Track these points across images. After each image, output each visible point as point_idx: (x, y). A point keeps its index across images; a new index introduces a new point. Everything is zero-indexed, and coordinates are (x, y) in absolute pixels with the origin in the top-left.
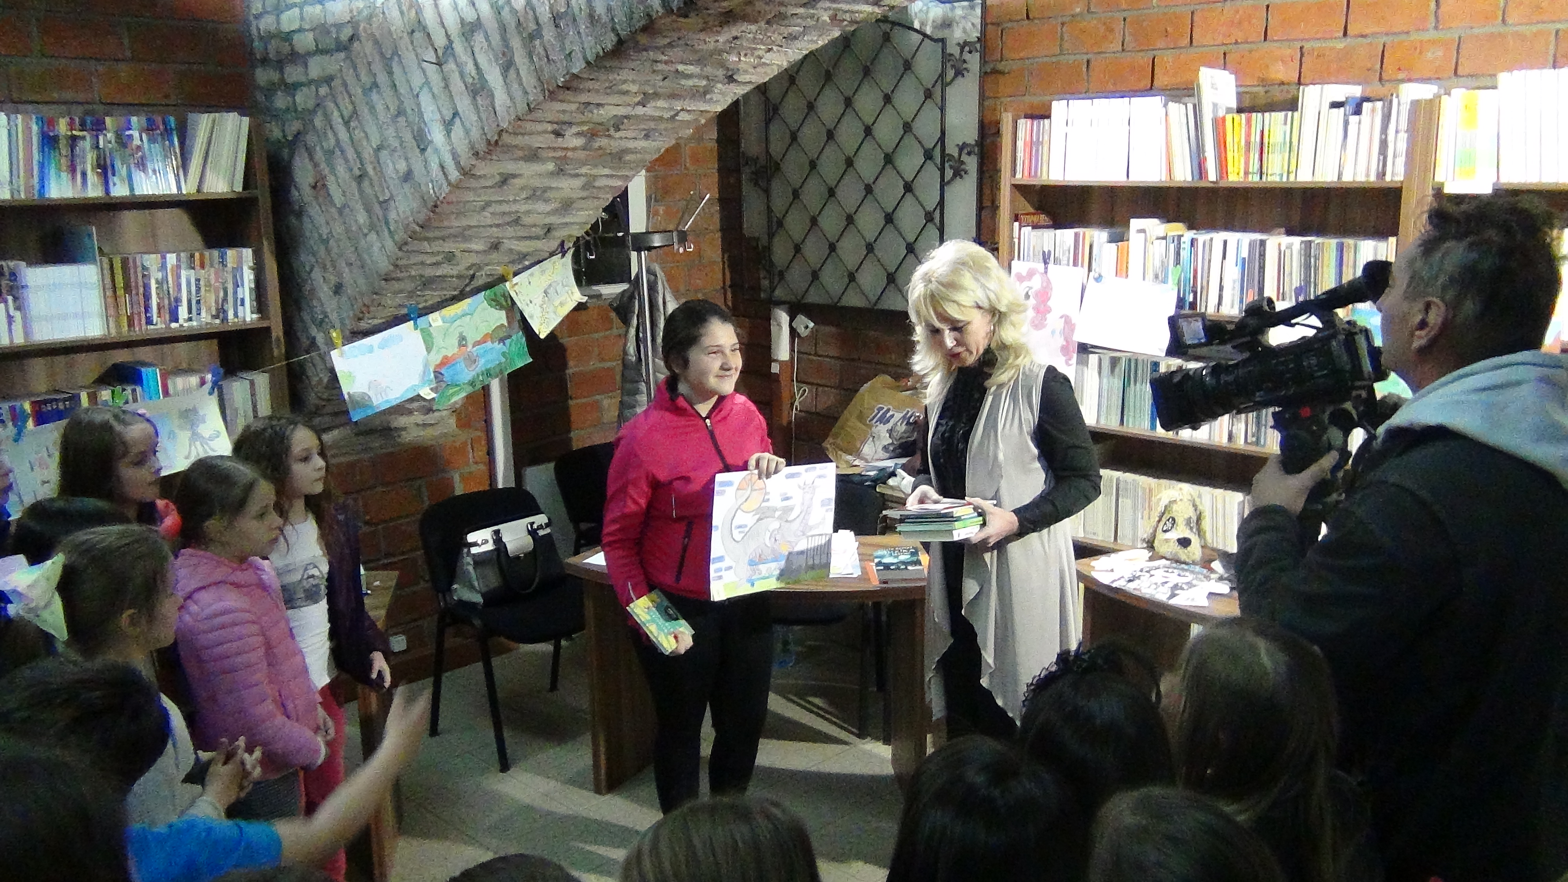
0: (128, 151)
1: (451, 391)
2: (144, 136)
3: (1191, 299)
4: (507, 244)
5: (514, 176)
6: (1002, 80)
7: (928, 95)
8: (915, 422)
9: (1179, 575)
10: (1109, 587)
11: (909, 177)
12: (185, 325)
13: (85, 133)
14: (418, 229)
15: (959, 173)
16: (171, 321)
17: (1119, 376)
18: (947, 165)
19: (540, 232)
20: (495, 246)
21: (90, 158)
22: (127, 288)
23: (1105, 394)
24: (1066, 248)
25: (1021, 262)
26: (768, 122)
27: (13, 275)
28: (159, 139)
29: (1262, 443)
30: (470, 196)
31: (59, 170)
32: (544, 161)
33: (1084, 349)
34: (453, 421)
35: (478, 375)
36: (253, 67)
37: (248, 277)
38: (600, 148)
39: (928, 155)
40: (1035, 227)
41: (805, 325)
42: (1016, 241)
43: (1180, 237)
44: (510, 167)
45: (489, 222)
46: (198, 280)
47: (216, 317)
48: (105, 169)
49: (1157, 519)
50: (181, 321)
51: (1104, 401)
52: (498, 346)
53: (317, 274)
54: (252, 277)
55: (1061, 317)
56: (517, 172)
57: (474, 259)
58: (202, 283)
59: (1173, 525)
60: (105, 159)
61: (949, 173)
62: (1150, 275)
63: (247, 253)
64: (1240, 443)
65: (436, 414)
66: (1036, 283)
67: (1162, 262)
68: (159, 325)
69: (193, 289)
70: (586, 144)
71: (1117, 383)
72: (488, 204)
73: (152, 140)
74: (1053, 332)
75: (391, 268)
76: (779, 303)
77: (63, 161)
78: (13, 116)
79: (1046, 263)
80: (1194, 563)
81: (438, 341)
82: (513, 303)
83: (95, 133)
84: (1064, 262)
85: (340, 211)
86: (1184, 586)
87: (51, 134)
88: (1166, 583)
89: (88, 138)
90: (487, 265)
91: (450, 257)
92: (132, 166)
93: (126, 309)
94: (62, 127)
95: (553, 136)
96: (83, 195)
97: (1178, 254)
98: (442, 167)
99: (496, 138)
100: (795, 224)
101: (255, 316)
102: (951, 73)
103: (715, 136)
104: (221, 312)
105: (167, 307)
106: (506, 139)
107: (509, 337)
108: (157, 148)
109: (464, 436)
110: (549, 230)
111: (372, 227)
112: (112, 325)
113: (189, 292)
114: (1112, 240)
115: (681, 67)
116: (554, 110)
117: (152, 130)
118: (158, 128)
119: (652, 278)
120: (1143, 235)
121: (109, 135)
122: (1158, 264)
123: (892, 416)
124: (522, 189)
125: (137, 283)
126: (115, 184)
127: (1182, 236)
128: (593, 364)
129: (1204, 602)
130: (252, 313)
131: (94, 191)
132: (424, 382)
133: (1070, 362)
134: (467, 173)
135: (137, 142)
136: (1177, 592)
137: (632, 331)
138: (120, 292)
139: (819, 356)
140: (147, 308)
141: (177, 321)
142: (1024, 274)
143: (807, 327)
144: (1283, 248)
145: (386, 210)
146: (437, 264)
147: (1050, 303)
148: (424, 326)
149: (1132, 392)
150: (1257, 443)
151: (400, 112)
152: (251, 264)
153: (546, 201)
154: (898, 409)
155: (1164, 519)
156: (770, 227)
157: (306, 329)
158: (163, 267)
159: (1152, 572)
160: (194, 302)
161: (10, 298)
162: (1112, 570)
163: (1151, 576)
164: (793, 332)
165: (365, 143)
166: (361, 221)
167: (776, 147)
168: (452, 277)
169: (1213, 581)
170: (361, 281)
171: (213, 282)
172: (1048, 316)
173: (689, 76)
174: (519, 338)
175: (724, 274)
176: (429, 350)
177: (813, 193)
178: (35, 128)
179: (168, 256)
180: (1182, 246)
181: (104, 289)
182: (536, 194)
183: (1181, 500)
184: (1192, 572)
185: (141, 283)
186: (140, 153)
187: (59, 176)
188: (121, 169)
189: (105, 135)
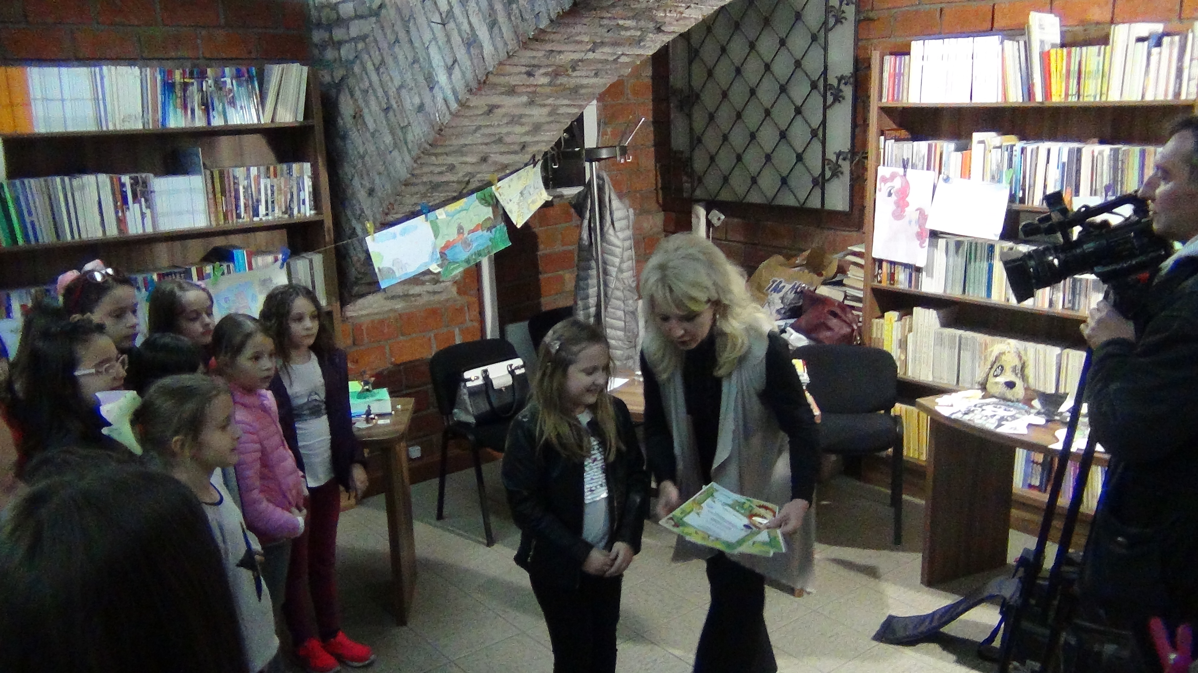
0: (223, 93)
1: (452, 267)
2: (234, 82)
3: (1021, 195)
4: (494, 158)
5: (498, 107)
6: (872, 25)
7: (814, 38)
8: (802, 292)
9: (1005, 410)
10: (948, 418)
11: (799, 103)
12: (264, 219)
13: (193, 81)
14: (428, 147)
15: (838, 98)
16: (254, 216)
17: (963, 255)
18: (829, 94)
19: (517, 148)
20: (484, 160)
21: (197, 98)
22: (223, 192)
23: (951, 269)
24: (921, 156)
25: (886, 167)
26: (690, 63)
27: (145, 183)
28: (245, 84)
29: (1076, 307)
30: (466, 122)
31: (175, 107)
32: (520, 94)
33: (935, 235)
34: (454, 290)
35: (472, 255)
36: (310, 30)
37: (308, 183)
38: (561, 84)
39: (814, 86)
40: (897, 140)
41: (718, 218)
42: (882, 151)
43: (1012, 146)
44: (495, 100)
45: (480, 141)
46: (272, 186)
47: (285, 213)
48: (207, 107)
49: (989, 367)
50: (261, 216)
51: (950, 274)
52: (486, 234)
53: (356, 182)
54: (310, 183)
55: (917, 210)
56: (499, 103)
57: (469, 169)
58: (275, 188)
59: (1002, 371)
60: (207, 99)
61: (830, 99)
62: (988, 176)
63: (307, 166)
64: (1059, 308)
65: (442, 284)
66: (897, 183)
67: (998, 166)
68: (246, 219)
69: (269, 192)
70: (551, 82)
71: (960, 261)
72: (479, 128)
73: (239, 85)
74: (910, 222)
75: (409, 176)
76: (698, 201)
77: (179, 101)
78: (143, 70)
79: (905, 167)
80: (1018, 401)
81: (443, 230)
82: (497, 201)
83: (200, 80)
84: (920, 166)
85: (373, 135)
86: (1009, 418)
87: (170, 81)
88: (995, 415)
89: (195, 84)
90: (479, 173)
91: (452, 168)
92: (226, 104)
93: (223, 208)
94: (177, 76)
95: (525, 76)
96: (192, 126)
97: (1010, 160)
98: (445, 100)
99: (484, 78)
100: (711, 140)
101: (313, 212)
102: (832, 21)
103: (650, 73)
104: (288, 209)
105: (250, 205)
106: (492, 79)
107: (495, 227)
108: (243, 90)
109: (462, 300)
110: (524, 147)
111: (396, 145)
112: (213, 219)
113: (266, 194)
114: (957, 150)
115: (621, 22)
116: (527, 56)
117: (240, 77)
118: (243, 76)
119: (601, 182)
120: (983, 145)
121: (210, 81)
122: (994, 167)
123: (784, 287)
124: (504, 116)
125: (230, 187)
126: (214, 117)
127: (1014, 145)
128: (558, 248)
129: (1024, 431)
130: (310, 210)
131: (200, 122)
132: (432, 260)
133: (924, 245)
134: (463, 105)
135: (229, 86)
136: (1003, 423)
137: (586, 222)
138: (219, 195)
139: (729, 241)
140: (237, 207)
141: (258, 215)
142: (888, 176)
143: (719, 219)
144: (1096, 154)
145: (405, 134)
146: (441, 173)
147: (908, 199)
148: (432, 219)
149: (972, 269)
150: (1073, 308)
151: (415, 61)
152: (310, 174)
153: (522, 125)
154: (788, 281)
155: (995, 367)
156: (691, 142)
157: (349, 221)
158: (248, 177)
159: (984, 407)
160: (269, 202)
161: (143, 200)
162: (952, 406)
163: (983, 410)
164: (709, 223)
165: (390, 84)
166: (388, 142)
167: (697, 82)
168: (453, 182)
169: (1032, 416)
170: (388, 186)
171: (283, 187)
172: (907, 209)
173: (627, 29)
174: (502, 227)
175: (656, 179)
176: (436, 236)
177: (724, 115)
178: (159, 78)
179: (252, 168)
180: (1014, 153)
181: (207, 193)
182: (515, 120)
183: (1009, 352)
184: (1016, 408)
185: (232, 189)
186: (231, 95)
187: (176, 112)
188: (218, 106)
189: (207, 82)
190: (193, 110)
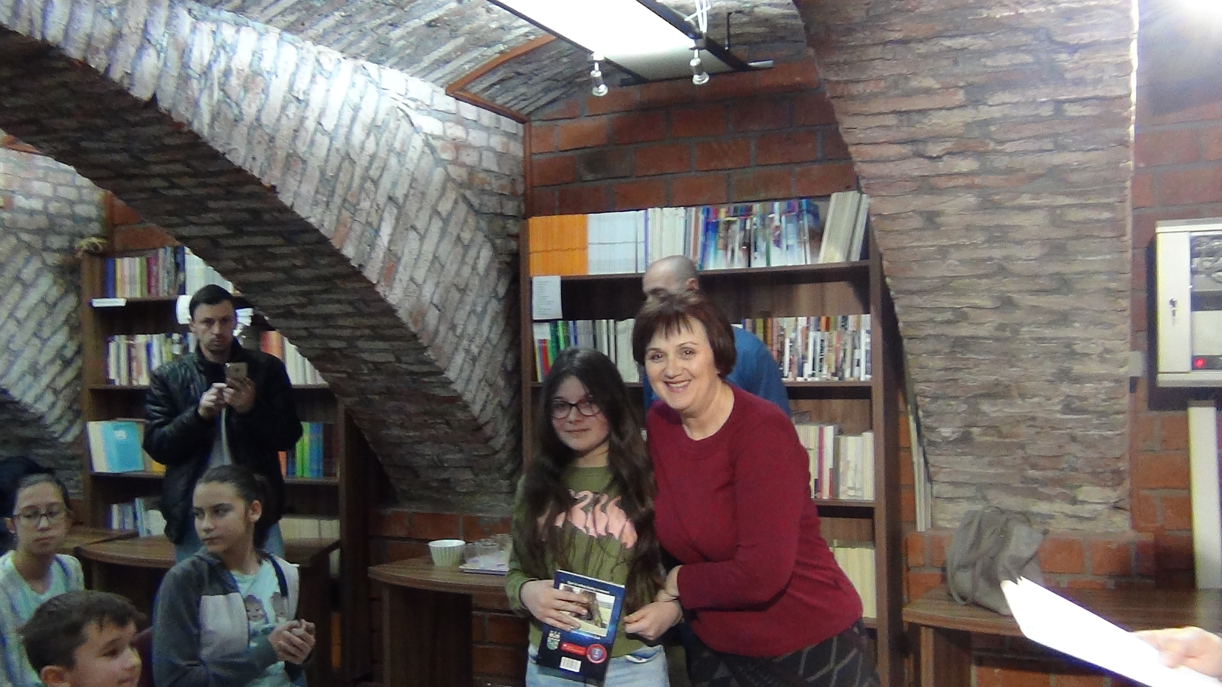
0: (769, 231)
2: (783, 218)
12: (809, 379)
13: (735, 219)
21: (738, 237)
28: (794, 220)
31: (716, 249)
37: (865, 340)
45: (968, 271)
46: (823, 341)
47: (834, 375)
48: (749, 247)
50: (806, 376)
54: (868, 340)
58: (826, 343)
60: (750, 238)
63: (866, 318)
69: (818, 348)
72: (942, 250)
73: (788, 222)
77: (720, 241)
78: (688, 210)
83: (744, 218)
87: (713, 221)
89: (738, 223)
92: (771, 243)
94: (723, 216)
96: (731, 268)
101: (869, 377)
104: (838, 371)
105: (796, 363)
108: (791, 227)
113: (814, 351)
117: (790, 212)
118: (793, 211)
121: (755, 219)
126: (755, 258)
130: (866, 373)
131: (739, 264)
135: (777, 223)
141: (801, 375)
152: (869, 328)
158: (796, 328)
160: (818, 360)
171: (835, 343)
178: (702, 217)
179: (801, 318)
185: (777, 341)
186: (778, 232)
187: (716, 253)
188: (762, 246)
189: (752, 219)
190: (733, 251)
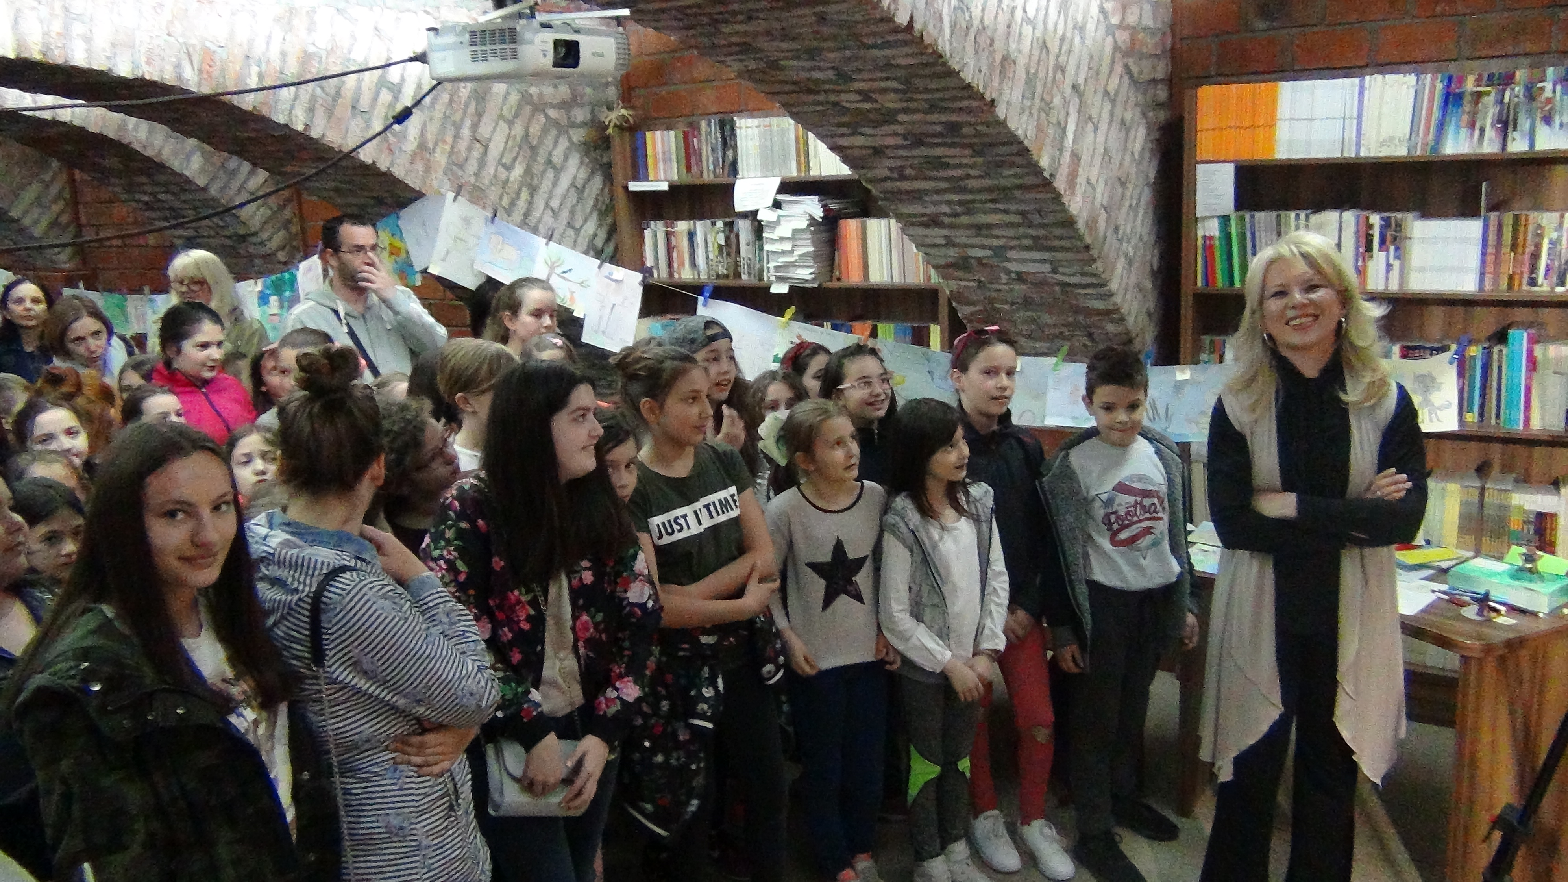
0: (1534, 104)
2: (1559, 88)
13: (1491, 89)
16: (1558, 285)
21: (1492, 113)
22: (1514, 247)
27: (1399, 226)
31: (1458, 127)
48: (1506, 124)
60: (1508, 114)
68: (1542, 287)
73: (1565, 92)
77: (1465, 117)
78: (1422, 77)
83: (1501, 87)
87: (1456, 91)
89: (1493, 94)
92: (1538, 119)
93: (1508, 268)
94: (1470, 84)
96: (1477, 151)
105: (1556, 269)
112: (1488, 283)
121: (1517, 89)
125: (1526, 241)
126: (1514, 139)
131: (1490, 147)
135: (1548, 93)
138: (1506, 249)
140: (1534, 268)
158: (1560, 226)
161: (1393, 248)
178: (1440, 86)
185: (1531, 242)
186: (1549, 106)
187: (1457, 133)
188: (1524, 123)
189: (1513, 89)
190: (1482, 130)
